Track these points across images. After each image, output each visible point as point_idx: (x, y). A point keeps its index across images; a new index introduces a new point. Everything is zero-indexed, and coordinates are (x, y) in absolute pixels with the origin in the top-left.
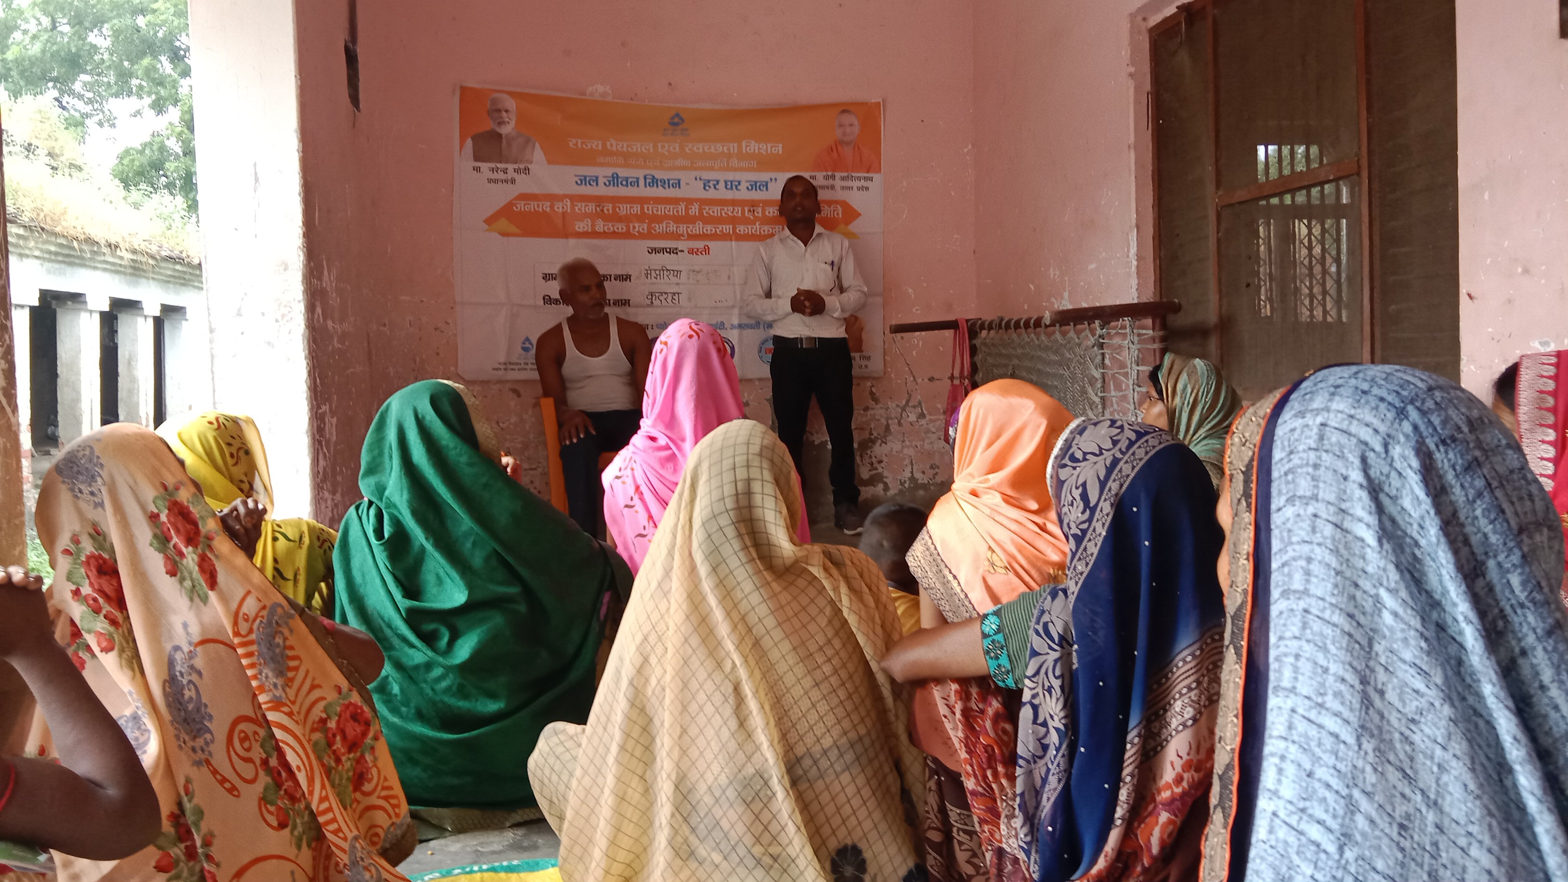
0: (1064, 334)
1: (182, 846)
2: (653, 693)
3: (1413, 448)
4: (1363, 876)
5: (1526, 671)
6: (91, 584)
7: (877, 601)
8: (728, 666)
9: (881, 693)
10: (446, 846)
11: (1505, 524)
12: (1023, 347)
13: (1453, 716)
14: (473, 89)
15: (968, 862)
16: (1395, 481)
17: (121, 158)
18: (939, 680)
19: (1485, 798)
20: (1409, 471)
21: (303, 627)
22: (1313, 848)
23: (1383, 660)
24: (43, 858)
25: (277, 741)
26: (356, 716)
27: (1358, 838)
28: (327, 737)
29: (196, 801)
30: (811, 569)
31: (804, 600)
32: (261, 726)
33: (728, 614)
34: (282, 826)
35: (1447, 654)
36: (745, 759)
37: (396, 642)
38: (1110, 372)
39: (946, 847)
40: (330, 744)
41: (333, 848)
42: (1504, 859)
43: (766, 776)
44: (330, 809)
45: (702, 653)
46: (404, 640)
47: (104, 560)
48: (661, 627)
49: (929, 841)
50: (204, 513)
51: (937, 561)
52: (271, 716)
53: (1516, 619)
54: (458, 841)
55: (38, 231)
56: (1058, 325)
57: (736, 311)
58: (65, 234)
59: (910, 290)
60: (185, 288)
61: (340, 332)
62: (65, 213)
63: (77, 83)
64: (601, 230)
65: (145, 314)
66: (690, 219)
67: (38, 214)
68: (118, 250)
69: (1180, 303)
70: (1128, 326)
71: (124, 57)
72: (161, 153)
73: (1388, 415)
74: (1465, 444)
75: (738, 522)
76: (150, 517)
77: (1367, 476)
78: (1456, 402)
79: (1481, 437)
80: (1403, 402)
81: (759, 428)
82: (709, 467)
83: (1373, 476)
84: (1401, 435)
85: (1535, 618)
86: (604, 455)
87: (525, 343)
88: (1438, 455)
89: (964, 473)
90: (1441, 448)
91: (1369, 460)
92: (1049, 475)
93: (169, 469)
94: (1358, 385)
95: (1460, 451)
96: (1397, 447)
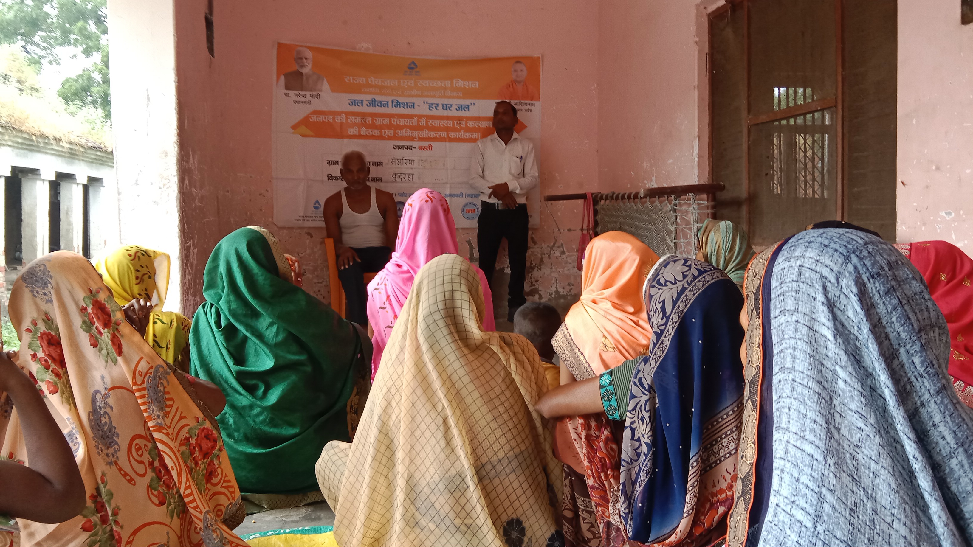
0: (652, 203)
1: (99, 515)
2: (394, 423)
3: (854, 281)
4: (828, 541)
5: (924, 415)
6: (43, 351)
7: (533, 368)
8: (440, 408)
9: (535, 424)
10: (264, 517)
11: (910, 326)
12: (626, 211)
13: (881, 443)
14: (286, 45)
15: (588, 530)
16: (843, 300)
17: (63, 84)
18: (571, 417)
19: (902, 493)
20: (851, 294)
21: (175, 380)
22: (798, 524)
23: (838, 409)
24: (12, 522)
25: (159, 451)
26: (208, 436)
27: (825, 518)
28: (189, 449)
29: (107, 487)
30: (492, 347)
31: (488, 366)
32: (149, 441)
33: (440, 375)
34: (161, 503)
35: (877, 405)
36: (450, 465)
37: (230, 391)
38: (680, 227)
39: (575, 521)
40: (192, 453)
41: (193, 518)
42: (914, 529)
43: (463, 476)
44: (191, 494)
45: (423, 399)
46: (236, 390)
47: (52, 336)
48: (398, 383)
49: (565, 517)
50: (114, 308)
51: (571, 344)
52: (156, 435)
53: (917, 385)
54: (271, 515)
55: (10, 130)
56: (648, 197)
57: (448, 186)
58: (28, 131)
59: (557, 174)
60: (102, 166)
61: (200, 195)
62: (28, 118)
63: (36, 37)
64: (365, 134)
65: (78, 182)
66: (419, 128)
67: (11, 119)
68: (61, 142)
69: (724, 185)
70: (692, 199)
71: (66, 21)
72: (89, 81)
73: (839, 260)
74: (886, 278)
75: (446, 317)
76: (81, 310)
77: (826, 297)
78: (881, 251)
79: (896, 273)
80: (848, 252)
81: (459, 259)
82: (428, 283)
83: (830, 298)
84: (846, 273)
85: (929, 383)
86: (366, 275)
87: (315, 204)
88: (869, 285)
89: (587, 289)
90: (871, 280)
91: (827, 288)
92: (644, 291)
93: (93, 280)
94: (822, 241)
95: (882, 282)
96: (844, 280)
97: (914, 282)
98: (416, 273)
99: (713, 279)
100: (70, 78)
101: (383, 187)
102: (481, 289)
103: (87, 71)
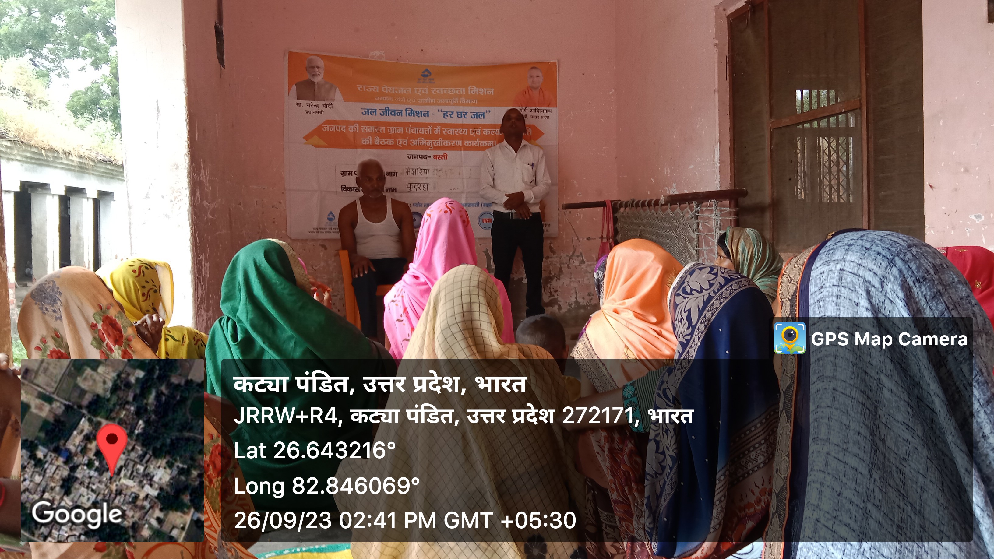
0: (673, 210)
3: (899, 285)
12: (647, 218)
14: (296, 54)
15: (612, 546)
16: (888, 306)
17: (72, 97)
20: (897, 299)
38: (702, 234)
41: (208, 537)
47: (62, 353)
50: (125, 324)
55: (19, 144)
56: (669, 204)
57: (464, 195)
58: (37, 146)
59: (575, 182)
60: (113, 180)
61: (211, 208)
62: (36, 132)
63: (44, 49)
64: (378, 144)
65: (88, 196)
66: (434, 137)
67: (19, 133)
68: (70, 156)
69: (747, 191)
70: (714, 205)
71: (74, 33)
72: (98, 94)
73: (883, 263)
74: (932, 281)
75: (463, 330)
76: (91, 326)
77: (870, 303)
78: (925, 254)
79: (941, 277)
80: (892, 255)
81: (477, 270)
82: (445, 295)
83: (874, 303)
84: (891, 277)
85: (979, 393)
86: (381, 287)
87: (329, 215)
88: (915, 289)
89: (609, 298)
90: (917, 284)
91: (871, 293)
92: (668, 299)
93: (103, 296)
94: (863, 244)
95: (929, 286)
96: (889, 284)
97: (960, 286)
98: (433, 284)
99: (740, 287)
100: (79, 91)
101: (398, 196)
102: (500, 301)
103: (96, 83)
